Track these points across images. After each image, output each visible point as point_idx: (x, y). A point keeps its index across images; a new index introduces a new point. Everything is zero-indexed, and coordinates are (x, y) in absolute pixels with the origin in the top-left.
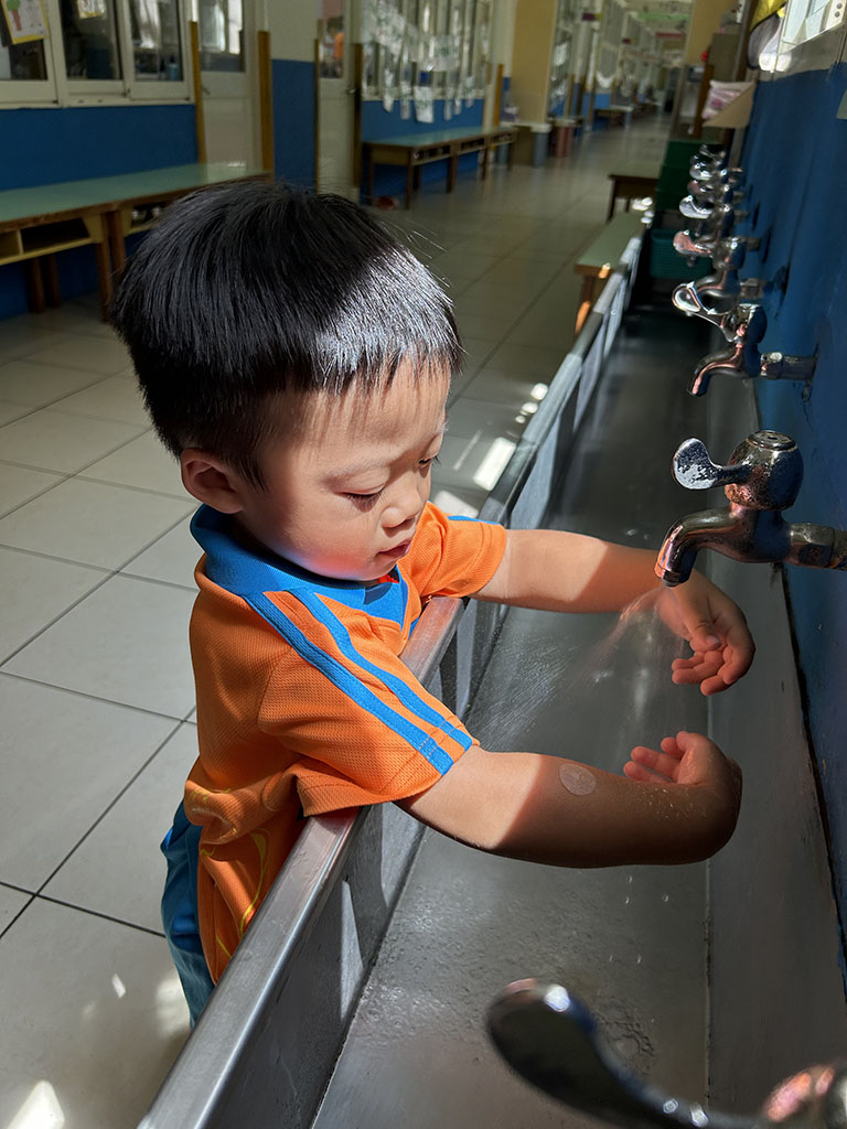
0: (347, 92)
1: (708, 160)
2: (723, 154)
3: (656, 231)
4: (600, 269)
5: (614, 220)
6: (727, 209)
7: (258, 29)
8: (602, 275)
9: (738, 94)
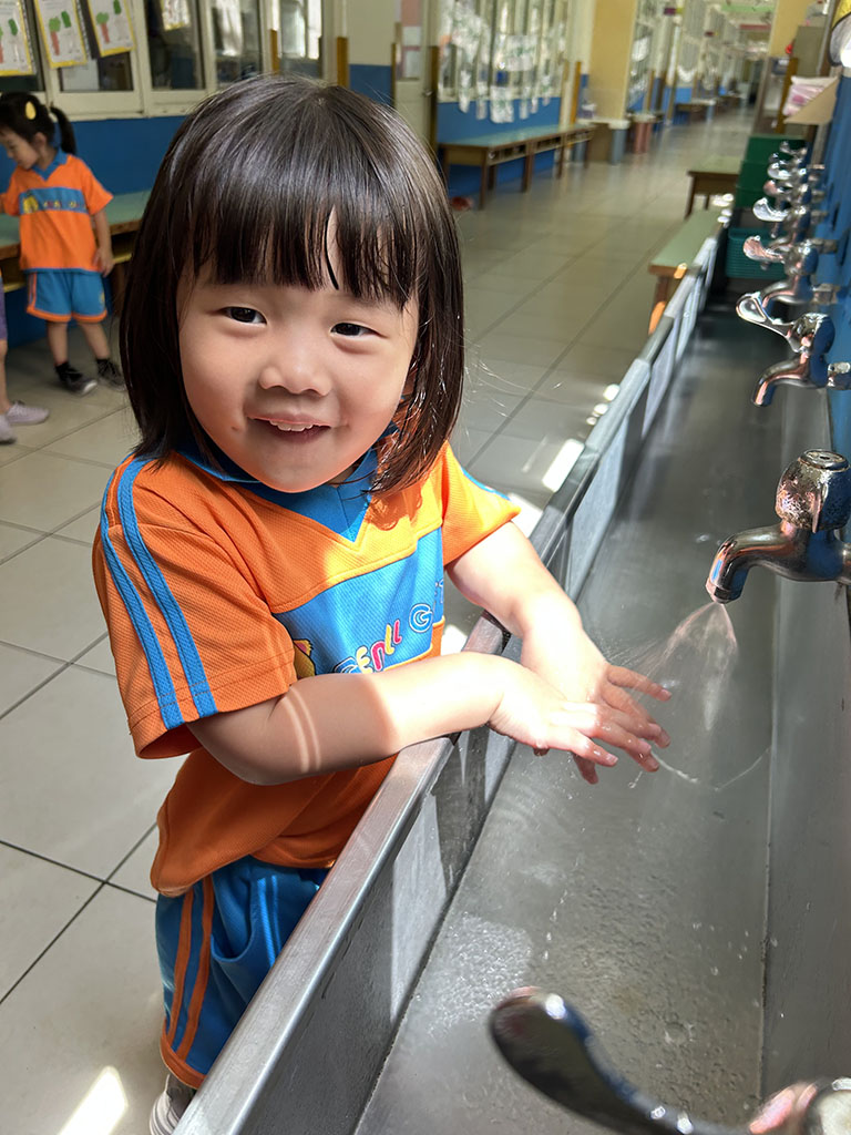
0: (424, 95)
1: (788, 158)
2: (804, 151)
3: (734, 229)
4: (675, 269)
5: (693, 217)
6: (802, 211)
7: (337, 35)
8: (677, 275)
9: (821, 91)
